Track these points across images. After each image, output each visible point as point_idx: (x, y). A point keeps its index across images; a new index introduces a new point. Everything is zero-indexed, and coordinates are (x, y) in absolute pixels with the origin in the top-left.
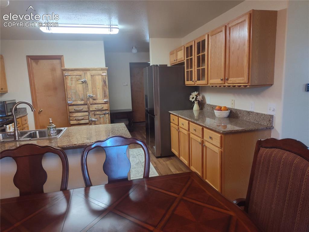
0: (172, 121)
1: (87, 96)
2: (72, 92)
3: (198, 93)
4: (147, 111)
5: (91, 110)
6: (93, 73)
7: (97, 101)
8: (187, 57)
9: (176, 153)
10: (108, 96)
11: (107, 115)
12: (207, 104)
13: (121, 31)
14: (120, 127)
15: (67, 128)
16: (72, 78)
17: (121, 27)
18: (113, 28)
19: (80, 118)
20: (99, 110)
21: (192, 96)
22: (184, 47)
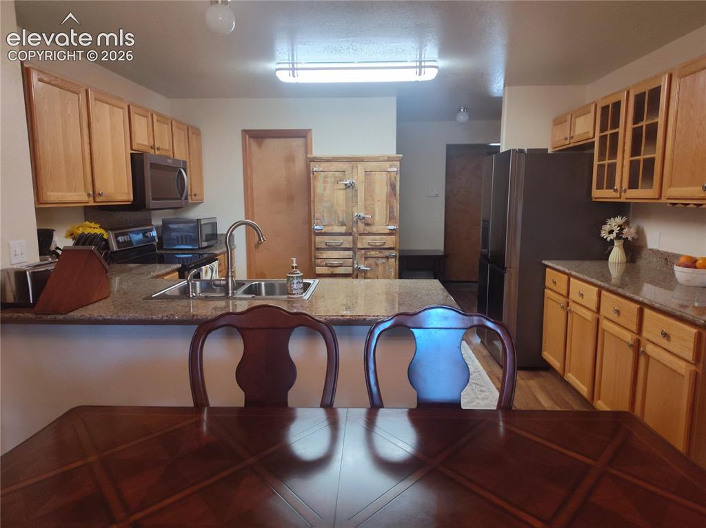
0: (548, 283)
1: (353, 215)
2: (324, 207)
3: (624, 219)
4: (484, 256)
5: (359, 246)
6: (371, 166)
7: (374, 229)
8: (603, 129)
9: (556, 364)
10: (398, 217)
11: (393, 260)
12: (651, 249)
13: (442, 74)
14: (430, 287)
15: (318, 280)
16: (325, 177)
17: (442, 63)
18: (425, 67)
19: (336, 262)
20: (375, 248)
21: (608, 226)
22: (596, 105)
